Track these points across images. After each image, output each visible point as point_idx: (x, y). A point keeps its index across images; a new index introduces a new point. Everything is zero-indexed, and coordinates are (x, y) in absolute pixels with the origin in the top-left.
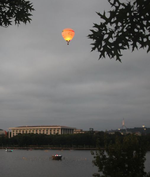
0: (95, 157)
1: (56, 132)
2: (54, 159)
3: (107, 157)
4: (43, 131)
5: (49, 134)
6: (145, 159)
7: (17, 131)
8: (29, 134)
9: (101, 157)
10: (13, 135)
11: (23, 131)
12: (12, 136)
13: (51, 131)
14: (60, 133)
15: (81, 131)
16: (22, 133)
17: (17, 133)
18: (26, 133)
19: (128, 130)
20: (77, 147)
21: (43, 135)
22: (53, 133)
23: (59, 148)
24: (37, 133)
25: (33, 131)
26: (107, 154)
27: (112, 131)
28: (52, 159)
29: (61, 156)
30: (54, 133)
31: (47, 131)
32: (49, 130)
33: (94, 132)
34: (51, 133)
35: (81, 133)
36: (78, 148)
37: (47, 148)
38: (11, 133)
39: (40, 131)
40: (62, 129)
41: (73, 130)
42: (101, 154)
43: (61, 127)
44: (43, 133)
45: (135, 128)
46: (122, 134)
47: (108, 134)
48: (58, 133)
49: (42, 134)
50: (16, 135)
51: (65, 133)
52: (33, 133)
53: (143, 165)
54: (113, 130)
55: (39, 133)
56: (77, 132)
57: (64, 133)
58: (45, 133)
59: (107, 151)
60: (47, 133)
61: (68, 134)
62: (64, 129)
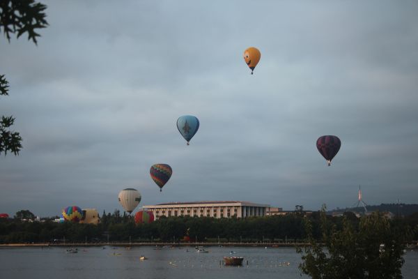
0: (303, 258)
1: (233, 213)
2: (227, 264)
3: (328, 256)
4: (208, 211)
5: (219, 216)
6: (403, 262)
7: (157, 212)
8: (182, 217)
9: (315, 256)
11: (170, 212)
13: (222, 211)
14: (239, 215)
15: (280, 210)
16: (167, 216)
17: (157, 216)
18: (176, 215)
19: (369, 208)
20: (273, 242)
21: (208, 220)
22: (226, 215)
23: (239, 244)
24: (195, 216)
25: (189, 212)
26: (328, 252)
27: (339, 211)
28: (225, 263)
29: (242, 259)
30: (229, 215)
31: (215, 211)
32: (219, 210)
33: (305, 212)
34: (222, 215)
35: (280, 216)
36: (275, 244)
37: (216, 244)
39: (202, 211)
40: (243, 207)
41: (264, 208)
43: (242, 203)
44: (209, 215)
45: (382, 204)
46: (358, 216)
47: (331, 216)
48: (236, 215)
49: (206, 217)
50: (157, 220)
51: (249, 215)
52: (189, 216)
53: (399, 272)
54: (341, 208)
55: (199, 216)
56: (272, 212)
57: (247, 215)
58: (212, 215)
59: (328, 246)
60: (215, 215)
61: (255, 217)
62: (247, 207)
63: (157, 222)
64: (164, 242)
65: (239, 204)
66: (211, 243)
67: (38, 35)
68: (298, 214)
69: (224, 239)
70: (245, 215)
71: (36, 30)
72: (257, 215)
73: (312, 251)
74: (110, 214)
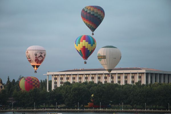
1: (137, 80)
4: (112, 78)
5: (123, 83)
7: (62, 79)
8: (86, 83)
10: (56, 86)
12: (53, 88)
13: (126, 77)
14: (144, 82)
16: (71, 82)
17: (61, 83)
18: (80, 81)
22: (130, 82)
23: (143, 110)
24: (99, 82)
25: (93, 78)
30: (133, 82)
31: (119, 78)
32: (123, 77)
34: (126, 82)
37: (120, 110)
38: (50, 82)
39: (106, 78)
40: (147, 74)
41: (169, 75)
43: (146, 69)
44: (112, 82)
48: (140, 82)
49: (109, 84)
51: (154, 82)
52: (92, 82)
55: (103, 83)
57: (151, 82)
58: (116, 81)
60: (119, 82)
61: (160, 84)
62: (152, 74)
63: (61, 88)
64: (68, 108)
65: (144, 71)
66: (115, 110)
69: (129, 106)
70: (149, 82)
72: (162, 82)
74: (14, 80)
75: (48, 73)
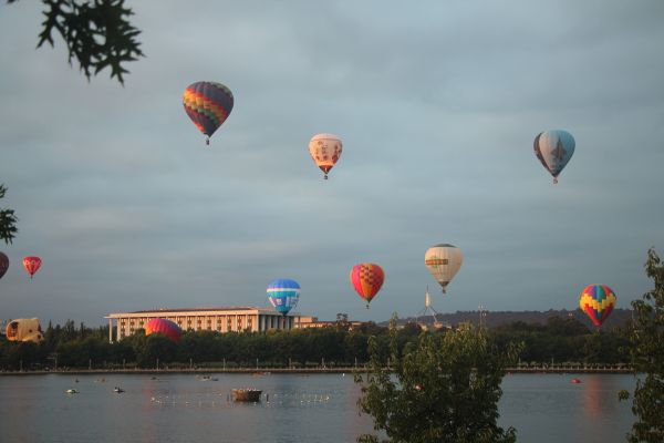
0: (364, 390)
1: (245, 325)
2: (238, 401)
3: (399, 387)
4: (209, 322)
5: (224, 330)
7: (132, 324)
9: (381, 387)
10: (123, 335)
12: (119, 338)
13: (230, 321)
14: (255, 328)
15: (315, 321)
17: (132, 330)
20: (303, 367)
22: (235, 328)
23: (253, 369)
24: (189, 329)
25: (180, 322)
26: (398, 381)
27: (399, 321)
28: (234, 399)
29: (260, 392)
30: (239, 328)
31: (219, 322)
32: (225, 320)
33: (350, 323)
34: (230, 327)
35: (315, 328)
36: (307, 369)
37: (220, 370)
38: (115, 329)
39: (199, 322)
41: (292, 318)
42: (382, 380)
43: (259, 310)
44: (210, 328)
46: (424, 328)
47: (386, 328)
48: (249, 328)
49: (205, 331)
50: (131, 335)
51: (270, 328)
55: (196, 330)
56: (303, 324)
57: (266, 328)
58: (214, 327)
59: (399, 371)
60: (220, 328)
61: (278, 331)
62: (267, 316)
63: (131, 337)
64: (142, 368)
65: (256, 312)
66: (213, 370)
67: (126, 71)
68: (340, 326)
69: (234, 363)
70: (263, 329)
71: (123, 64)
72: (282, 328)
73: (375, 378)
74: (58, 326)
75: (112, 316)
